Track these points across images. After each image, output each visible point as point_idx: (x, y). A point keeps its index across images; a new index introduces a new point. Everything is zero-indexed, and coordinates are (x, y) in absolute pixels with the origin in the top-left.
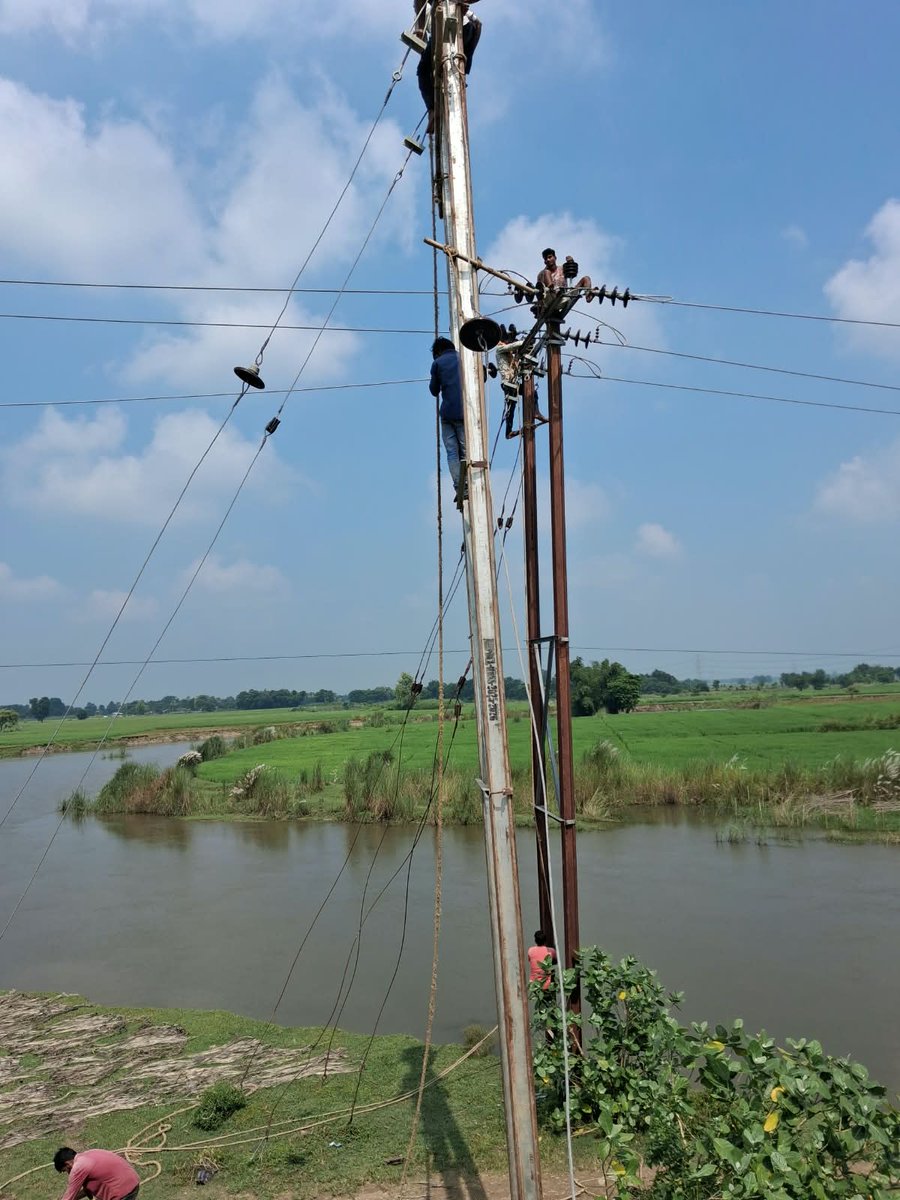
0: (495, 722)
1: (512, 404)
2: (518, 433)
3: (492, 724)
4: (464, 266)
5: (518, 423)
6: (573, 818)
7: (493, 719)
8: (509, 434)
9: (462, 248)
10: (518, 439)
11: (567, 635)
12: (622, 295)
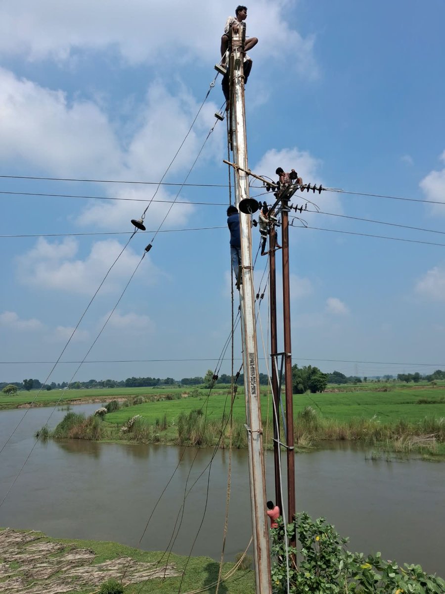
0: (254, 395)
1: (265, 240)
2: (267, 253)
3: (253, 396)
4: (242, 173)
5: (267, 249)
6: (293, 446)
7: (253, 393)
8: (263, 253)
9: (241, 164)
10: (267, 256)
11: (290, 353)
12: (318, 188)
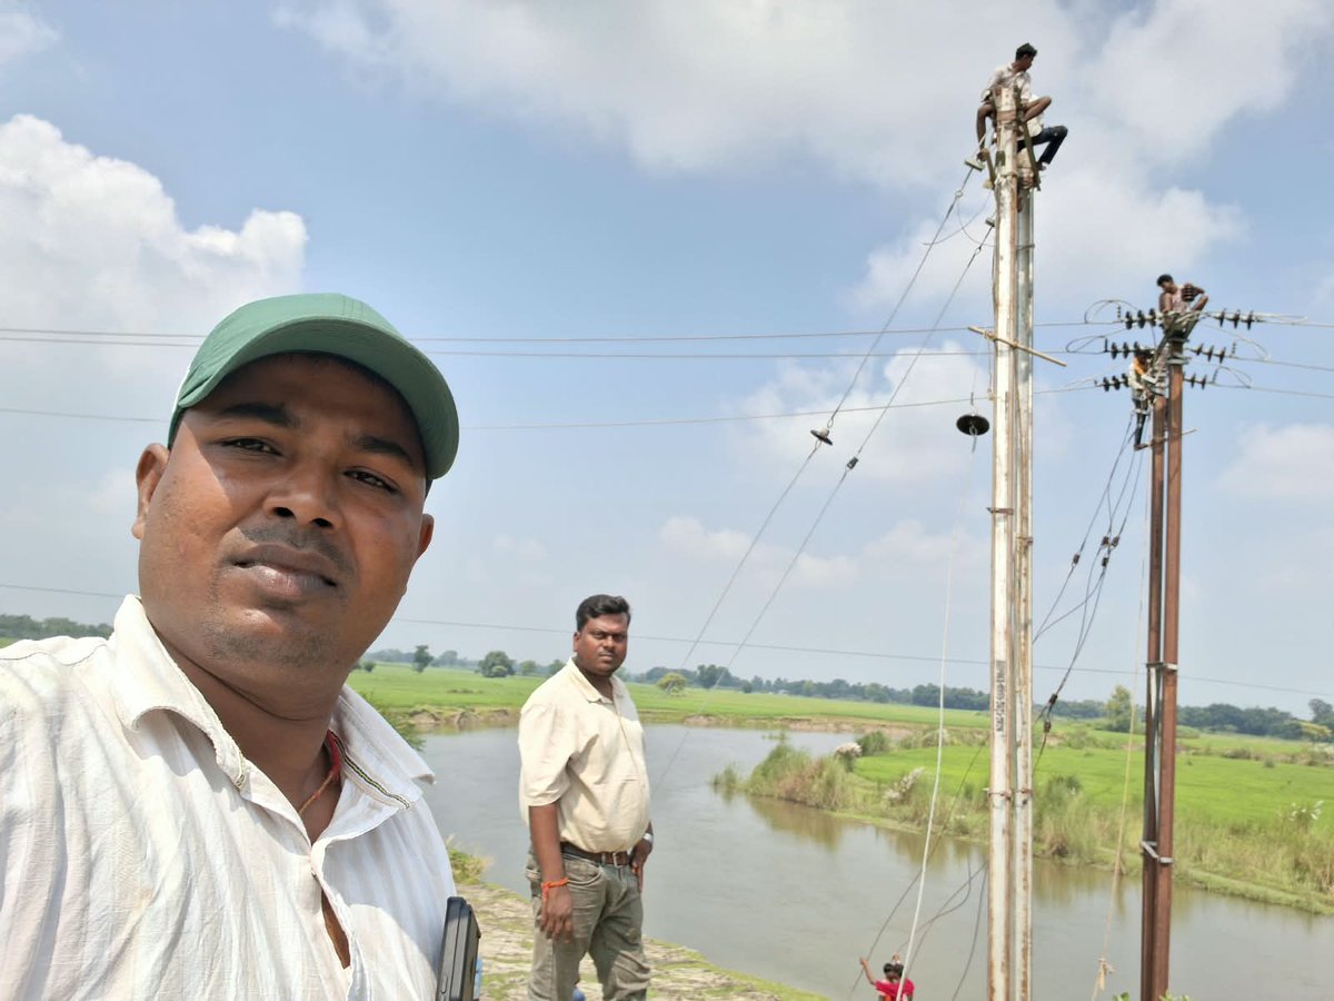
0: (1001, 733)
1: (1142, 418)
2: (1146, 446)
3: (998, 734)
4: (1002, 347)
5: (1147, 437)
6: (1170, 856)
7: (999, 730)
8: (1138, 446)
9: (1003, 331)
10: (1148, 452)
11: (1175, 663)
12: (1245, 318)
